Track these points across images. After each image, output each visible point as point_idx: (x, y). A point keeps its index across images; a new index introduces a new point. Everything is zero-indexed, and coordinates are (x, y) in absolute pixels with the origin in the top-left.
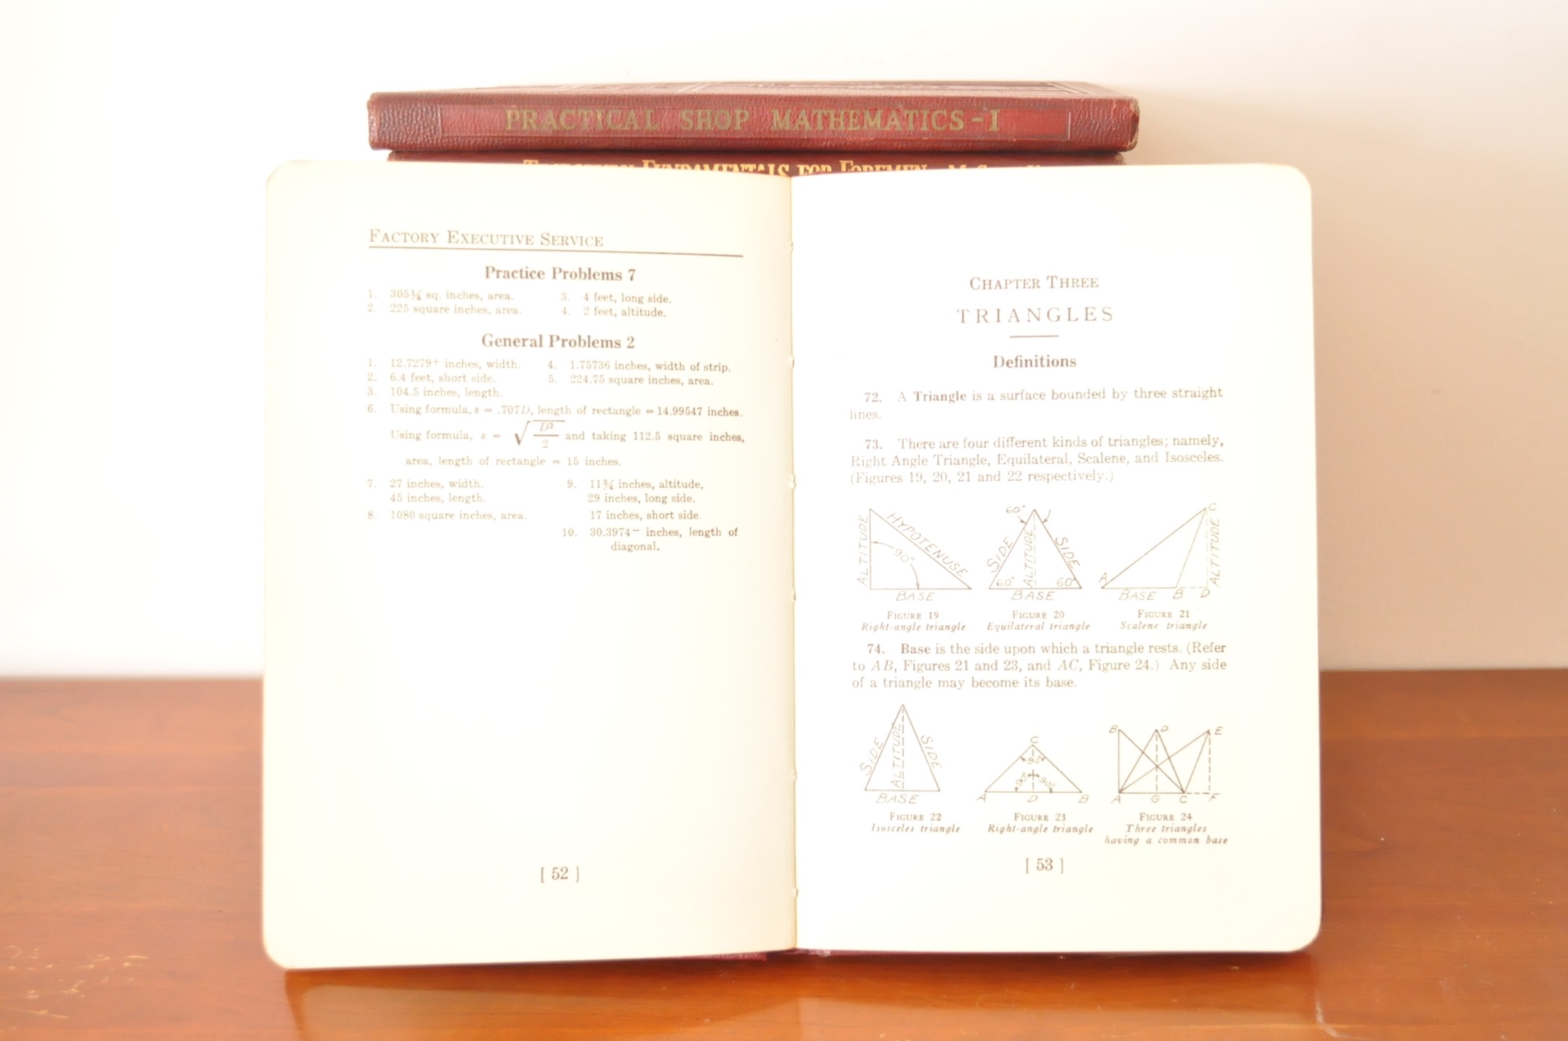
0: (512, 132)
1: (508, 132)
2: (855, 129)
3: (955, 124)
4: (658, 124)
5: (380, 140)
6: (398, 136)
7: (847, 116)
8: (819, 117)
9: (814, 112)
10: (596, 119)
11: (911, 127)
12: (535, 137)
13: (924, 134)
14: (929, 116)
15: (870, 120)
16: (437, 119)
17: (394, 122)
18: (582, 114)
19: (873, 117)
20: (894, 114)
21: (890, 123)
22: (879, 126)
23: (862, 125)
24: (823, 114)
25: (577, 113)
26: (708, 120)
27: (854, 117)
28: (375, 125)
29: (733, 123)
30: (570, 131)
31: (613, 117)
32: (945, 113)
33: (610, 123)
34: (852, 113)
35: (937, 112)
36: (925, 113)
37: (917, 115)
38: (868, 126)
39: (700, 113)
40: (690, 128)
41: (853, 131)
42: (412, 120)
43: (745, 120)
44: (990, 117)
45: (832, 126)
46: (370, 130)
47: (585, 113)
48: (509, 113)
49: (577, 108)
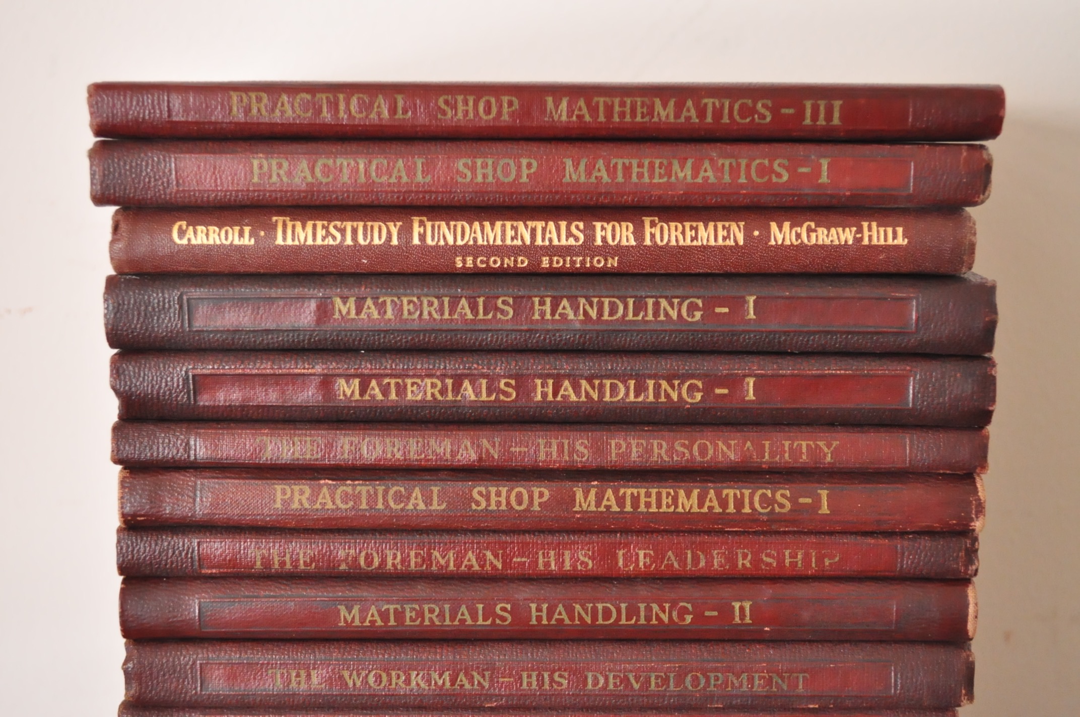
0: (259, 184)
1: (254, 184)
2: (661, 181)
3: (779, 175)
4: (429, 177)
5: (103, 194)
6: (125, 189)
7: (652, 166)
8: (620, 167)
9: (613, 161)
10: (358, 169)
11: (727, 178)
12: (287, 191)
13: (742, 186)
14: (748, 166)
15: (679, 170)
16: (170, 170)
17: (120, 174)
18: (342, 164)
19: (682, 168)
20: (707, 164)
21: (702, 174)
22: (689, 178)
23: (670, 176)
24: (624, 163)
25: (335, 162)
26: (490, 170)
27: (660, 168)
28: (97, 177)
29: (518, 175)
30: (327, 184)
31: (377, 168)
32: (766, 162)
33: (374, 174)
34: (657, 162)
35: (758, 161)
36: (743, 162)
37: (734, 164)
38: (677, 177)
39: (479, 162)
40: (468, 179)
41: (659, 183)
42: (141, 171)
43: (532, 170)
44: (820, 165)
45: (634, 178)
46: (92, 184)
47: (345, 163)
48: (256, 163)
49: (336, 157)
